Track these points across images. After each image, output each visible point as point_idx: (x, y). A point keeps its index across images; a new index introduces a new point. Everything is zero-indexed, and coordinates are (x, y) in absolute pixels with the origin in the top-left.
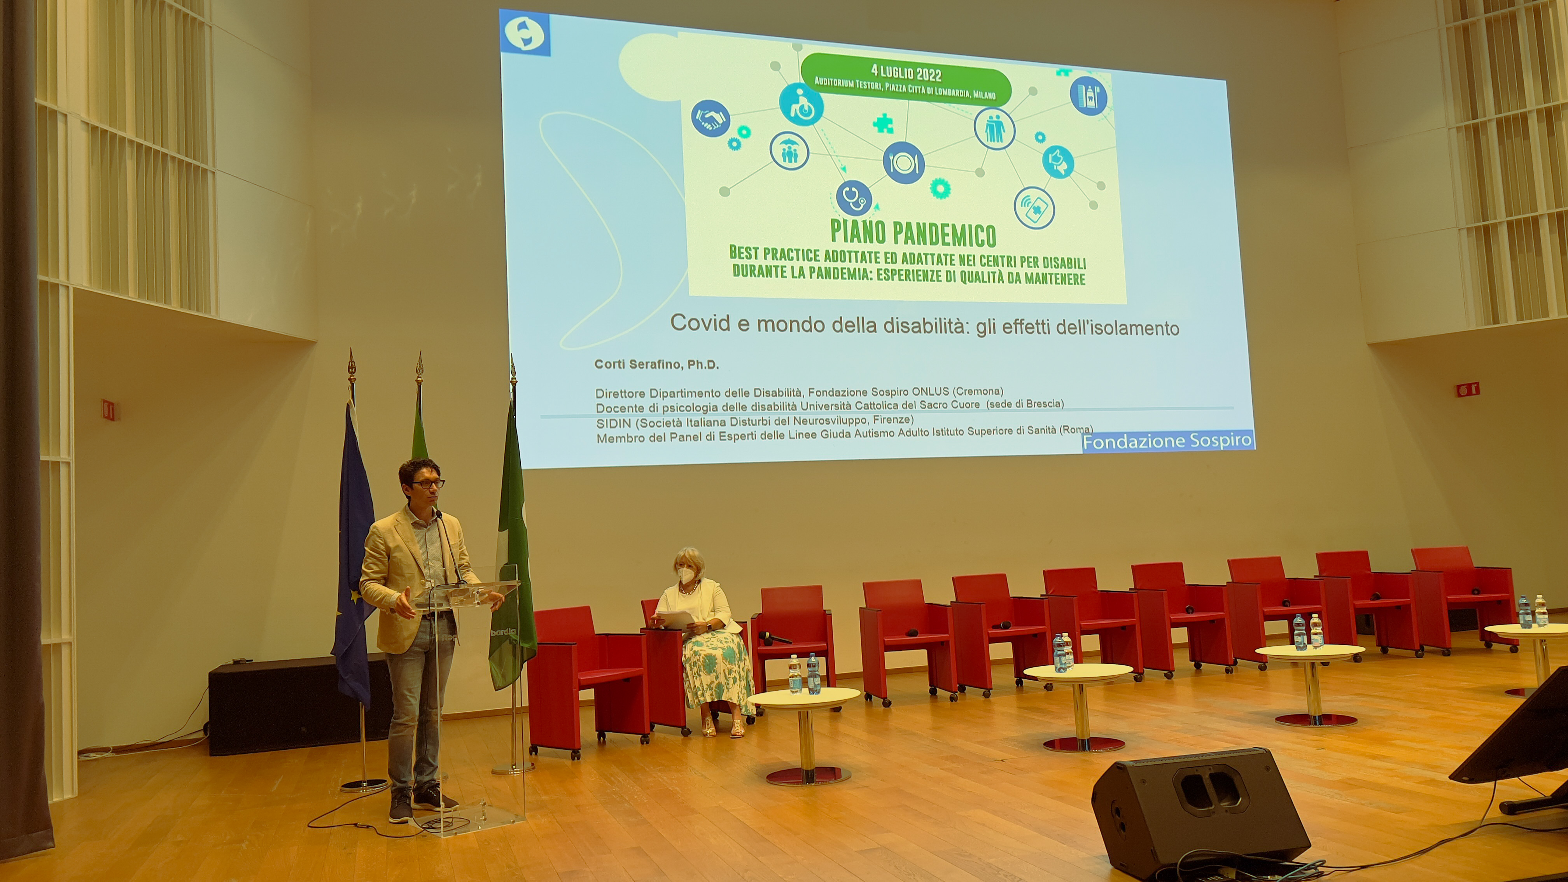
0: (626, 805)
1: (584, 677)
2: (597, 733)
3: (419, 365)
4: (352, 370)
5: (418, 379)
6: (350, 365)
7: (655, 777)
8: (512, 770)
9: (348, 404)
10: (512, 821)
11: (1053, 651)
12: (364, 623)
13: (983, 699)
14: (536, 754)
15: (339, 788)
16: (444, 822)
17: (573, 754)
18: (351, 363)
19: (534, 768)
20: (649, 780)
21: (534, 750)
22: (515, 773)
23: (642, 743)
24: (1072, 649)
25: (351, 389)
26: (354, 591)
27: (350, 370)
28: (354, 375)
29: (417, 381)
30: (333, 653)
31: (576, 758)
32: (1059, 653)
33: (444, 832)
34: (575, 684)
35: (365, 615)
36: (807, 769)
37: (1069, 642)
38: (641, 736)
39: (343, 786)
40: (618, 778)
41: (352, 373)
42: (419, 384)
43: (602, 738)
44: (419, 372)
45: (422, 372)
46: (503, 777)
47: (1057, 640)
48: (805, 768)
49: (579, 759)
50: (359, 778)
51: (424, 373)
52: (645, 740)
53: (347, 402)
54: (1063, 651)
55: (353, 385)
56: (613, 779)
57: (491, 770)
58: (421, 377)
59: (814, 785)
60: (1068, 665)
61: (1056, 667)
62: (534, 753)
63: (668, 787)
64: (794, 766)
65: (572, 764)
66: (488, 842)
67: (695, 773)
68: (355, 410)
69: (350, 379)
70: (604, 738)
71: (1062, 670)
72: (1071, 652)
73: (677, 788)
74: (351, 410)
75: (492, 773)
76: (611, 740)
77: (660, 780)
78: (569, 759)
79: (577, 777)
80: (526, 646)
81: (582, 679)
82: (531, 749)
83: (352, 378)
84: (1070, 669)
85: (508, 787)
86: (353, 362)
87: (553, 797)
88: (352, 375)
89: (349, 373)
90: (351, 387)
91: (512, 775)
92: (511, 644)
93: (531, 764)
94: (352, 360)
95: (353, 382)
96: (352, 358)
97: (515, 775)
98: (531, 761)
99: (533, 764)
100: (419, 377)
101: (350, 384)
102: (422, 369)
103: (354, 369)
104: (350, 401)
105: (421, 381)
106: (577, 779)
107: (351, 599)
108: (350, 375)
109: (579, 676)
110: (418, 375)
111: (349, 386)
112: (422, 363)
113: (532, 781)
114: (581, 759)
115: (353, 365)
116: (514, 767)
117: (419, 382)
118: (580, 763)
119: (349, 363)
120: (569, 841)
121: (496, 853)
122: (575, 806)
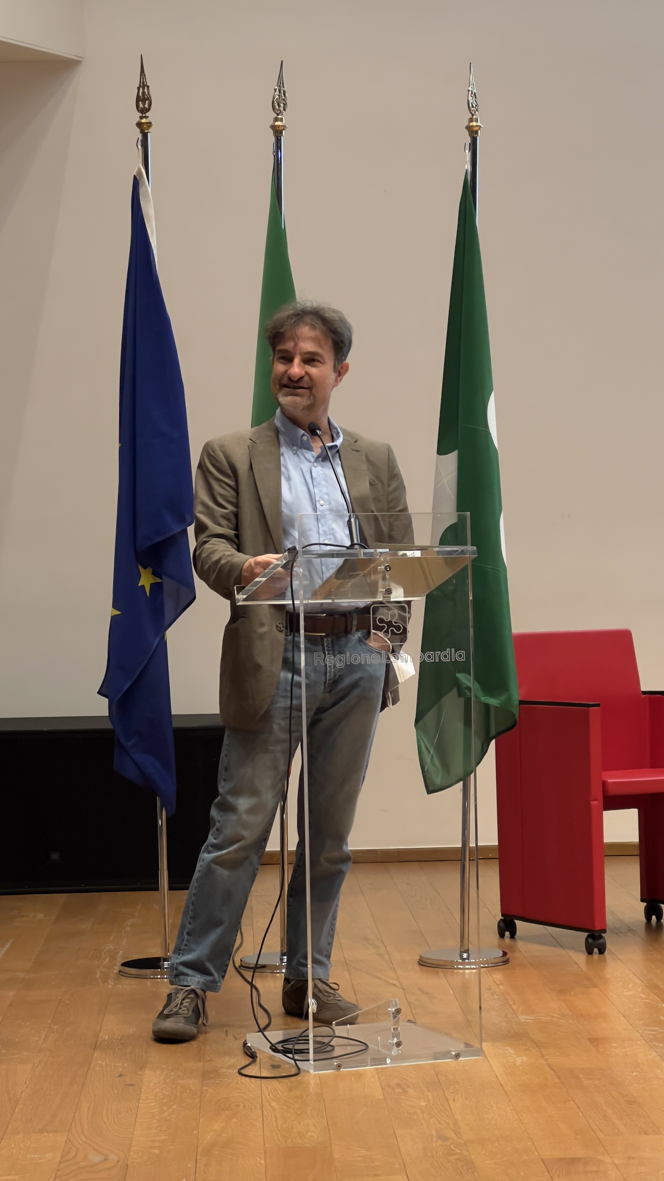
1: (615, 781)
2: (645, 904)
3: (278, 91)
4: (144, 105)
5: (277, 123)
6: (141, 94)
8: (460, 962)
9: (135, 177)
10: (454, 1053)
12: (163, 636)
14: (513, 935)
15: (117, 968)
16: (315, 1042)
17: (590, 940)
18: (141, 90)
19: (506, 962)
21: (507, 927)
22: (467, 967)
25: (142, 146)
27: (141, 105)
28: (147, 114)
29: (273, 127)
30: (102, 691)
31: (596, 950)
33: (315, 1061)
34: (597, 795)
35: (168, 618)
39: (124, 964)
42: (278, 132)
43: (654, 918)
46: (441, 974)
49: (601, 952)
50: (155, 952)
51: (287, 110)
53: (135, 173)
55: (145, 136)
57: (419, 957)
58: (281, 120)
62: (507, 934)
65: (588, 963)
68: (150, 190)
69: (139, 125)
74: (141, 191)
75: (420, 964)
78: (581, 951)
79: (596, 986)
80: (491, 701)
81: (609, 781)
82: (501, 924)
83: (144, 121)
85: (451, 992)
86: (146, 87)
87: (542, 1019)
88: (144, 115)
89: (138, 111)
90: (141, 140)
91: (462, 971)
92: (460, 694)
93: (501, 954)
94: (143, 82)
95: (146, 130)
96: (144, 77)
97: (467, 971)
98: (500, 947)
99: (505, 954)
100: (279, 118)
101: (141, 134)
102: (284, 102)
103: (147, 102)
104: (140, 170)
105: (282, 128)
106: (596, 990)
107: (139, 585)
108: (141, 115)
109: (604, 778)
110: (276, 115)
111: (138, 138)
112: (285, 89)
113: (498, 985)
114: (606, 953)
115: (147, 93)
116: (465, 956)
117: (278, 130)
118: (605, 960)
119: (139, 89)
120: (572, 1102)
121: (419, 1111)
122: (589, 1039)
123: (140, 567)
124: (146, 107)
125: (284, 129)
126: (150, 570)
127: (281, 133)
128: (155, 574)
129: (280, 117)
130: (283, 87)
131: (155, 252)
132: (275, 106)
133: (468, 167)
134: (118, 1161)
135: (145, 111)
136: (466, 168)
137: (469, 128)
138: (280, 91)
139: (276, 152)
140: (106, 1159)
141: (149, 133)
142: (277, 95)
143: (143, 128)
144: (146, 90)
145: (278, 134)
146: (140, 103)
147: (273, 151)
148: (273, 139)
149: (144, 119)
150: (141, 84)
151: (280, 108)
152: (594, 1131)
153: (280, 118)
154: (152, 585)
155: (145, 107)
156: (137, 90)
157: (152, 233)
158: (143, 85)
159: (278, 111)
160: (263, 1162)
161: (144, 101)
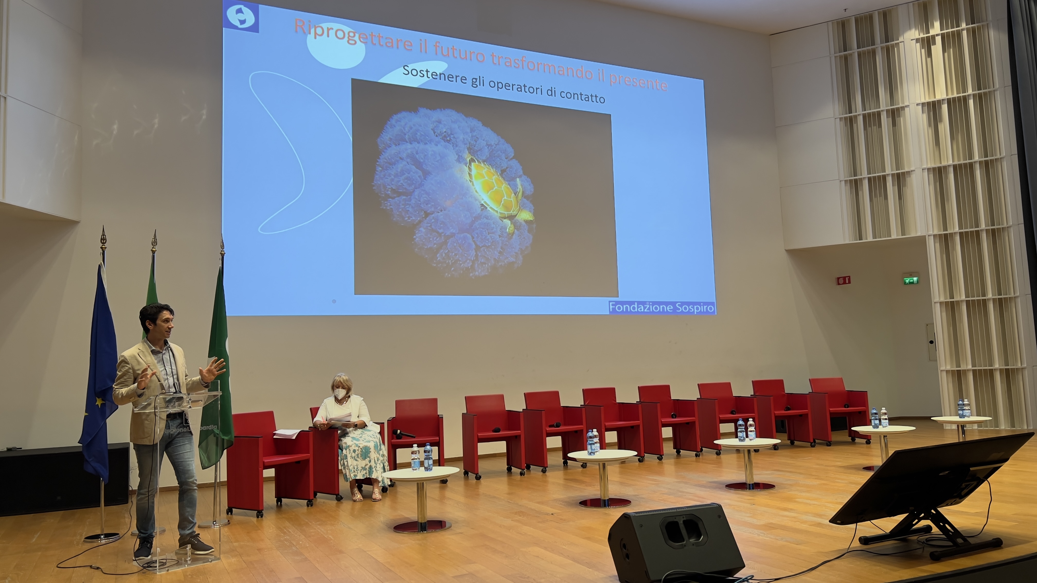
0: (293, 548)
1: (267, 460)
2: (276, 499)
4: (104, 241)
5: (153, 249)
6: (102, 238)
7: (315, 529)
8: (213, 525)
9: (99, 265)
10: (210, 560)
11: (587, 441)
12: (105, 421)
13: (542, 474)
14: (231, 514)
15: (82, 540)
16: (159, 562)
17: (258, 514)
18: (103, 236)
19: (229, 524)
20: (312, 531)
21: (230, 511)
23: (308, 506)
24: (599, 440)
25: (102, 255)
26: (99, 398)
27: (102, 241)
28: (105, 244)
29: (152, 250)
30: (80, 442)
31: (260, 516)
32: (591, 442)
33: (159, 569)
34: (261, 465)
35: (107, 416)
36: (422, 522)
37: (597, 435)
38: (307, 501)
39: (86, 538)
40: (289, 530)
41: (103, 243)
42: (154, 252)
43: (279, 503)
44: (153, 244)
46: (206, 530)
47: (590, 434)
48: (420, 521)
49: (262, 517)
50: (98, 532)
51: (157, 245)
52: (310, 504)
53: (99, 264)
54: (593, 441)
55: (104, 252)
56: (285, 530)
58: (155, 248)
59: (426, 533)
60: (596, 451)
61: (588, 452)
62: (230, 513)
63: (324, 535)
64: (413, 520)
65: (257, 521)
67: (344, 526)
68: (105, 270)
69: (101, 248)
70: (281, 502)
71: (592, 454)
72: (598, 442)
73: (330, 536)
74: (102, 270)
76: (286, 504)
77: (319, 531)
78: (255, 517)
79: (260, 530)
80: (226, 438)
81: (266, 461)
82: (228, 510)
83: (103, 246)
84: (598, 453)
85: (210, 537)
87: (241, 544)
91: (213, 529)
92: (214, 436)
93: (227, 521)
96: (104, 232)
97: (215, 528)
98: (227, 518)
99: (229, 521)
102: (156, 242)
103: (105, 240)
104: (101, 263)
106: (259, 531)
107: (96, 404)
108: (102, 244)
109: (263, 460)
110: (153, 247)
111: (101, 252)
112: (157, 238)
113: (226, 532)
114: (263, 517)
115: (105, 238)
116: (215, 523)
118: (263, 520)
119: (102, 236)
120: (251, 574)
122: (257, 549)
123: (97, 398)
125: (156, 251)
126: (101, 399)
128: (103, 400)
129: (154, 247)
131: (106, 290)
133: (221, 265)
136: (220, 266)
137: (221, 253)
138: (155, 239)
139: (153, 258)
143: (103, 249)
144: (105, 236)
147: (151, 258)
148: (152, 254)
154: (101, 404)
157: (105, 284)
158: (104, 235)
161: (104, 240)
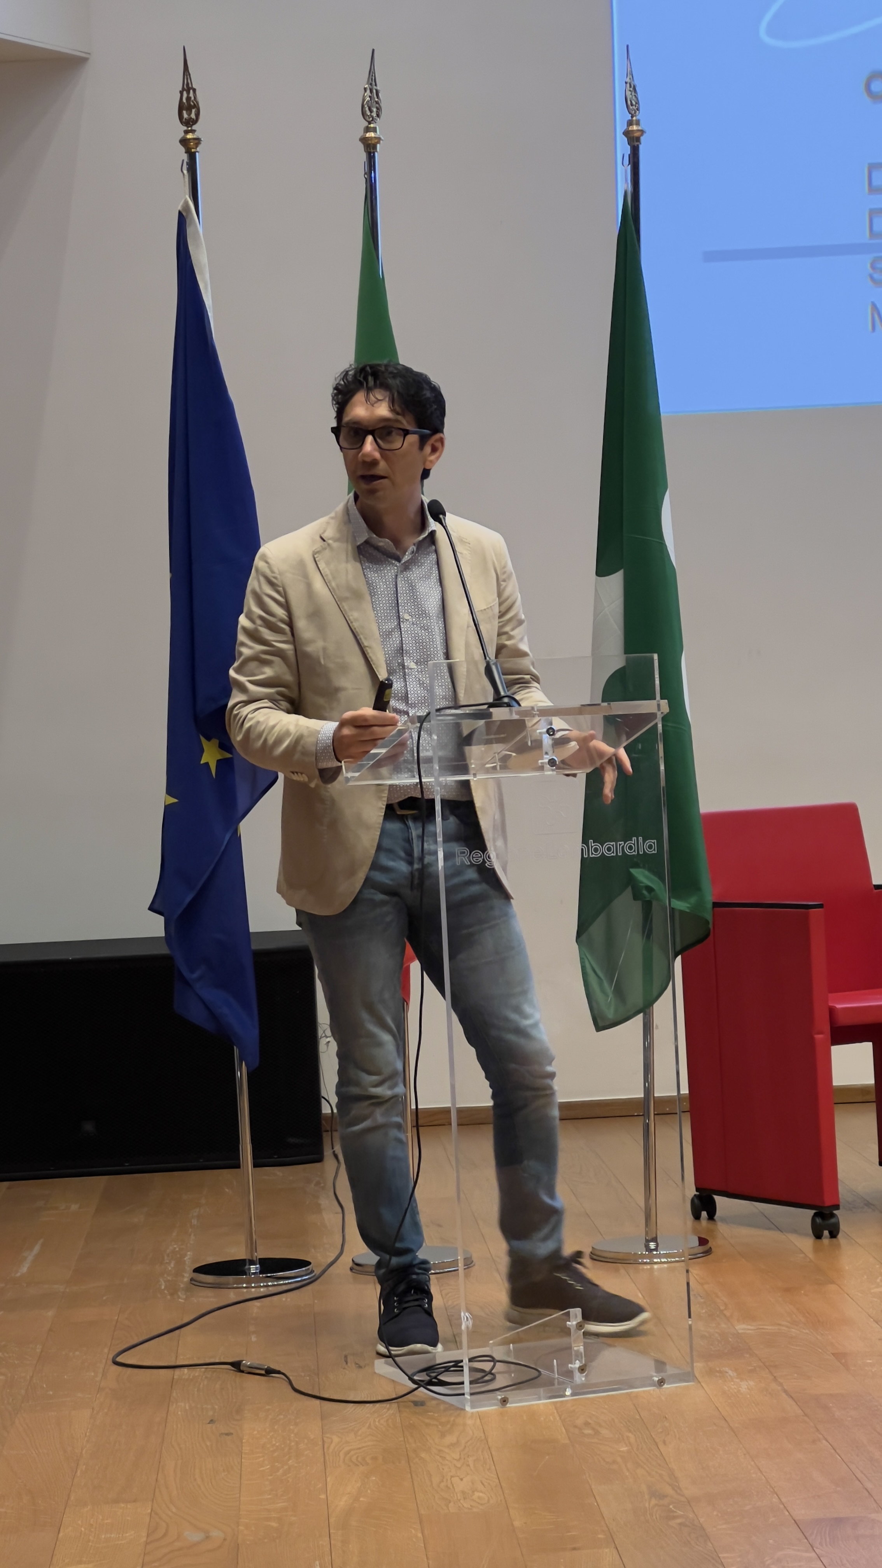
1: (845, 1006)
3: (368, 91)
4: (189, 114)
5: (368, 135)
6: (184, 100)
8: (649, 1251)
9: (180, 213)
10: (656, 1379)
12: (236, 830)
14: (711, 1216)
15: (187, 1275)
16: (468, 1368)
17: (818, 1220)
18: (185, 94)
19: (708, 1252)
21: (704, 1205)
22: (655, 1260)
25: (188, 170)
26: (208, 739)
27: (185, 115)
28: (194, 127)
29: (364, 140)
30: (156, 906)
31: (826, 1233)
33: (472, 1395)
34: (821, 1023)
35: (241, 806)
39: (198, 1270)
41: (189, 123)
42: (370, 147)
44: (368, 113)
45: (378, 116)
46: (622, 1271)
49: (833, 1235)
50: (237, 1252)
51: (383, 115)
53: (180, 208)
55: (192, 157)
57: (590, 1250)
58: (374, 130)
62: (704, 1214)
65: (816, 1250)
66: (593, 1429)
68: (200, 230)
69: (184, 142)
74: (189, 231)
75: (592, 1258)
78: (806, 1235)
79: (832, 1282)
80: (680, 905)
81: (839, 1006)
82: (697, 1202)
83: (190, 136)
86: (191, 91)
87: (767, 1329)
88: (190, 129)
89: (181, 122)
90: (187, 163)
91: (649, 1267)
92: (636, 896)
93: (700, 1242)
94: (188, 83)
95: (193, 148)
96: (188, 77)
97: (656, 1266)
98: (695, 1231)
99: (705, 1242)
100: (371, 127)
101: (186, 155)
102: (377, 105)
103: (193, 111)
104: (186, 203)
105: (376, 141)
106: (832, 1287)
107: (202, 762)
108: (185, 128)
109: (831, 1004)
110: (366, 124)
111: (183, 161)
112: (378, 88)
114: (840, 1236)
115: (193, 98)
116: (652, 1245)
117: (370, 144)
118: (838, 1246)
119: (181, 93)
121: (619, 1459)
122: (833, 1354)
123: (203, 739)
124: (193, 117)
125: (379, 142)
126: (215, 742)
127: (375, 147)
129: (372, 125)
130: (376, 85)
131: (210, 314)
132: (366, 111)
133: (628, 184)
134: (225, 1540)
135: (191, 123)
136: (625, 189)
137: (627, 134)
138: (371, 91)
139: (368, 174)
140: (208, 1537)
141: (197, 153)
142: (368, 96)
143: (189, 146)
144: (191, 95)
145: (370, 149)
146: (184, 112)
147: (364, 173)
148: (363, 156)
149: (191, 134)
150: (185, 87)
151: (372, 114)
152: (859, 1481)
153: (373, 127)
154: (218, 761)
155: (191, 118)
156: (179, 95)
157: (205, 287)
158: (187, 88)
159: (369, 118)
160: (420, 1535)
161: (189, 110)
